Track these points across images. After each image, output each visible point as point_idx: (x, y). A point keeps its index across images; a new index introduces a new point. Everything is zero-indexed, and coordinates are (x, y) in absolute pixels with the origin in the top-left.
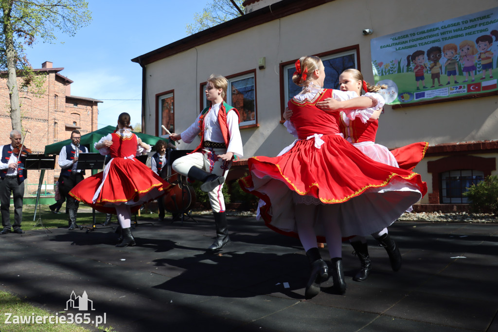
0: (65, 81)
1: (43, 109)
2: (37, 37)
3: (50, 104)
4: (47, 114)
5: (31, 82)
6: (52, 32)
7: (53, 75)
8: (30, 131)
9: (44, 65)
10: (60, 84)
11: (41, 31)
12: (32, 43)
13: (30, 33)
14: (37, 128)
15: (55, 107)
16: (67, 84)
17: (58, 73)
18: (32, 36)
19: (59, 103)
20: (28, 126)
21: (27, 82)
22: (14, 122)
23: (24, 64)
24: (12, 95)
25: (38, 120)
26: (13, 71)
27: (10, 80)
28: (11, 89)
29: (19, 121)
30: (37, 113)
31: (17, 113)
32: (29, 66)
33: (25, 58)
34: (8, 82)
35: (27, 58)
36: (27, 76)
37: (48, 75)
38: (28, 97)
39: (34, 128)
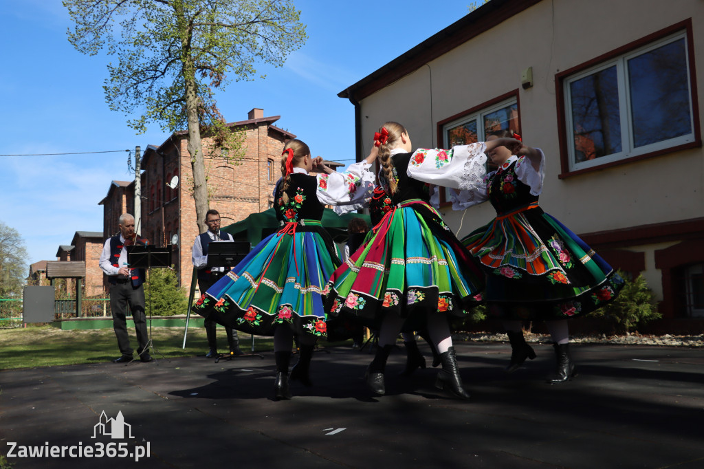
0: (284, 137)
1: (252, 181)
2: (229, 73)
3: (262, 174)
4: (257, 190)
5: (224, 142)
6: (252, 64)
7: (264, 128)
8: (233, 217)
9: (251, 114)
10: (277, 142)
11: (235, 65)
12: (219, 84)
13: (216, 69)
14: (243, 213)
15: (271, 178)
17: (273, 124)
18: (220, 73)
19: (275, 172)
20: (230, 210)
21: (219, 143)
22: (199, 204)
23: (213, 116)
24: (195, 164)
25: (245, 199)
26: (195, 128)
27: (191, 142)
28: (193, 155)
29: (205, 202)
30: (243, 188)
31: (203, 190)
32: (219, 119)
33: (213, 107)
34: (189, 145)
35: (217, 107)
36: (217, 134)
37: (257, 130)
38: (229, 165)
39: (238, 212)
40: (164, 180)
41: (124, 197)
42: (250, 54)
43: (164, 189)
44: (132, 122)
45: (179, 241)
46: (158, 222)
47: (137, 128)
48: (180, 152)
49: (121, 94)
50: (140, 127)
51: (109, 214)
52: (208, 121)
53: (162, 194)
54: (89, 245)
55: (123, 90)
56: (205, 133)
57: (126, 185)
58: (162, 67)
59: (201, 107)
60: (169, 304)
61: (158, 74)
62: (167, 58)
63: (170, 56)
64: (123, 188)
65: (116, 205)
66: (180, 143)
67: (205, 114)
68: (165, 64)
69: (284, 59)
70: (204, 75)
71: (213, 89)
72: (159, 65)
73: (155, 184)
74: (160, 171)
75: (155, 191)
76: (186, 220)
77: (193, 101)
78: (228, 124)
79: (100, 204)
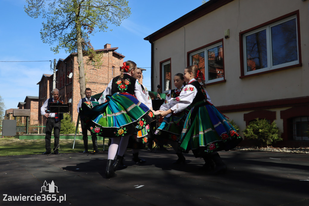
0: (119, 57)
1: (105, 76)
2: (96, 28)
3: (109, 73)
4: (107, 80)
5: (93, 59)
6: (106, 24)
7: (111, 53)
8: (96, 92)
9: (105, 46)
10: (116, 59)
11: (99, 24)
12: (91, 32)
13: (90, 26)
14: (101, 90)
15: (113, 74)
16: (121, 58)
17: (115, 51)
18: (92, 28)
19: (116, 72)
20: (95, 88)
21: (91, 59)
22: (81, 85)
23: (88, 47)
24: (80, 68)
25: (102, 84)
26: (81, 52)
27: (79, 58)
28: (79, 63)
29: (84, 84)
30: (101, 79)
31: (83, 79)
32: (91, 48)
33: (89, 43)
34: (78, 59)
35: (91, 42)
36: (90, 55)
37: (108, 53)
38: (95, 68)
39: (99, 89)
40: (66, 74)
41: (48, 82)
42: (106, 20)
43: (66, 78)
44: (53, 48)
45: (72, 101)
46: (63, 93)
47: (55, 51)
48: (74, 62)
49: (48, 36)
50: (56, 50)
51: (42, 89)
52: (86, 49)
53: (65, 81)
54: (32, 102)
55: (49, 34)
56: (85, 54)
57: (49, 76)
58: (67, 24)
59: (83, 42)
60: (67, 129)
61: (65, 27)
62: (69, 20)
63: (70, 20)
64: (48, 77)
65: (45, 85)
66: (74, 58)
67: (85, 46)
68: (68, 23)
69: (120, 22)
70: (85, 28)
71: (89, 35)
72: (65, 23)
73: (62, 76)
74: (64, 70)
75: (62, 79)
76: (75, 93)
77: (80, 40)
78: (95, 50)
79: (37, 84)
